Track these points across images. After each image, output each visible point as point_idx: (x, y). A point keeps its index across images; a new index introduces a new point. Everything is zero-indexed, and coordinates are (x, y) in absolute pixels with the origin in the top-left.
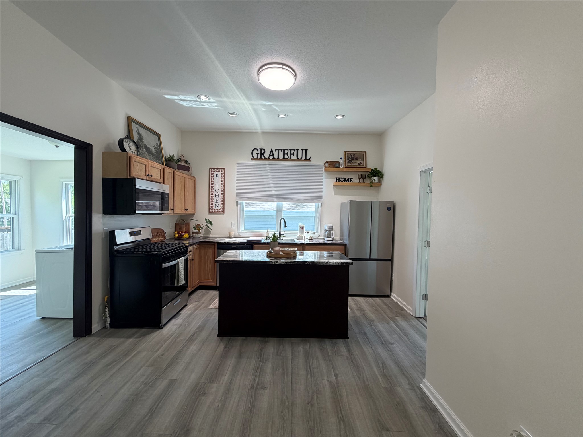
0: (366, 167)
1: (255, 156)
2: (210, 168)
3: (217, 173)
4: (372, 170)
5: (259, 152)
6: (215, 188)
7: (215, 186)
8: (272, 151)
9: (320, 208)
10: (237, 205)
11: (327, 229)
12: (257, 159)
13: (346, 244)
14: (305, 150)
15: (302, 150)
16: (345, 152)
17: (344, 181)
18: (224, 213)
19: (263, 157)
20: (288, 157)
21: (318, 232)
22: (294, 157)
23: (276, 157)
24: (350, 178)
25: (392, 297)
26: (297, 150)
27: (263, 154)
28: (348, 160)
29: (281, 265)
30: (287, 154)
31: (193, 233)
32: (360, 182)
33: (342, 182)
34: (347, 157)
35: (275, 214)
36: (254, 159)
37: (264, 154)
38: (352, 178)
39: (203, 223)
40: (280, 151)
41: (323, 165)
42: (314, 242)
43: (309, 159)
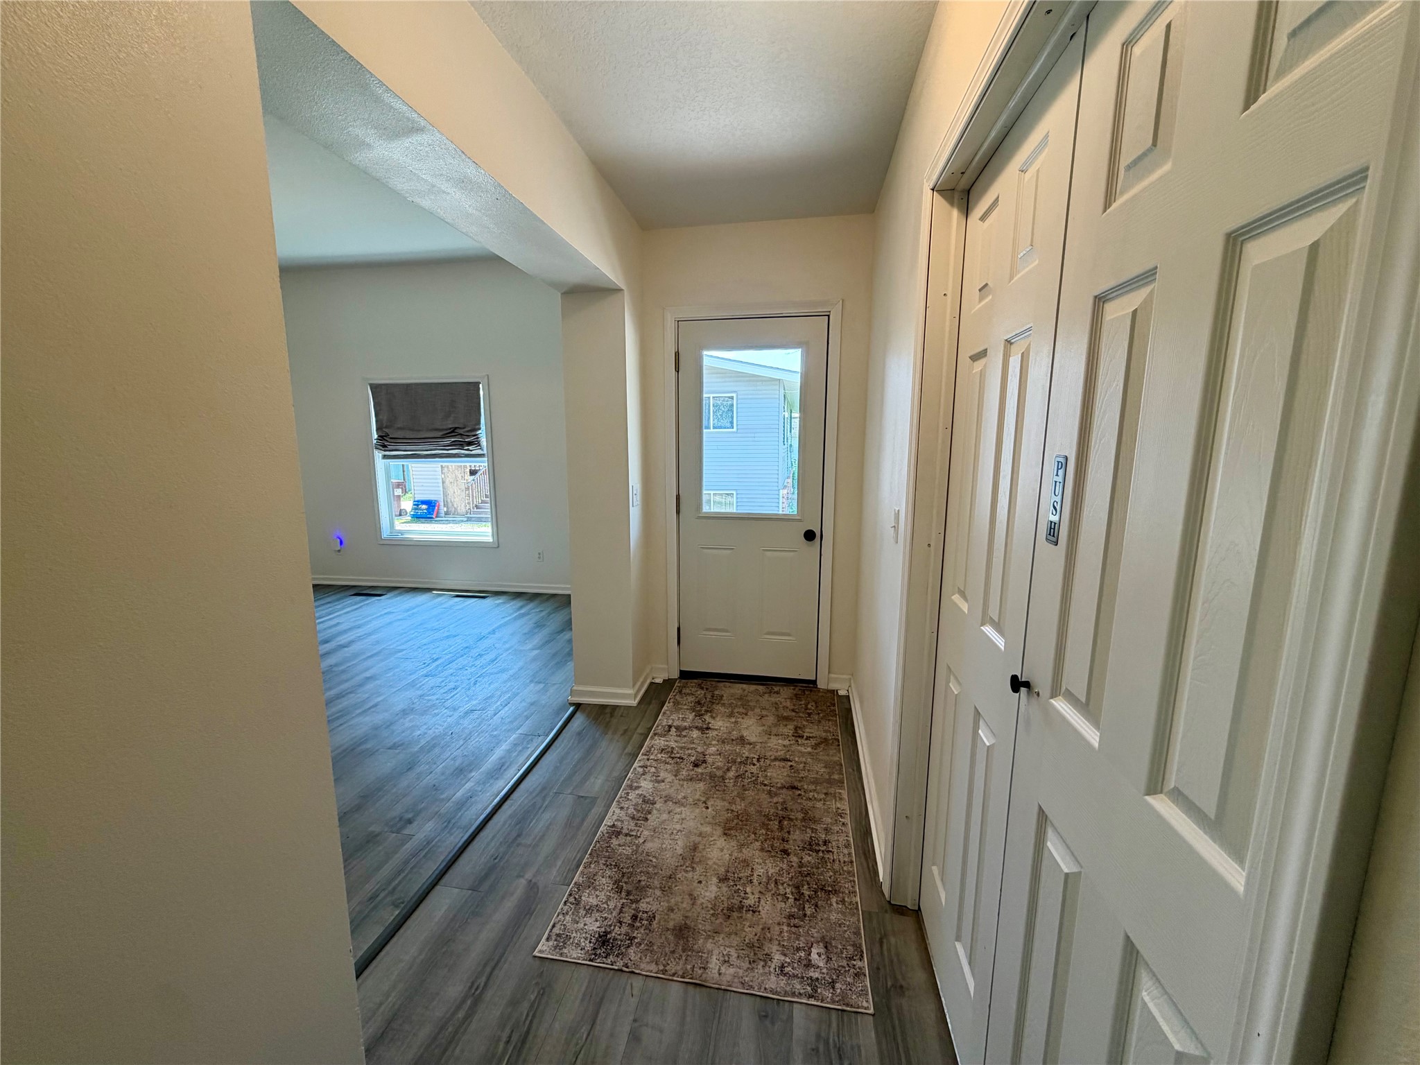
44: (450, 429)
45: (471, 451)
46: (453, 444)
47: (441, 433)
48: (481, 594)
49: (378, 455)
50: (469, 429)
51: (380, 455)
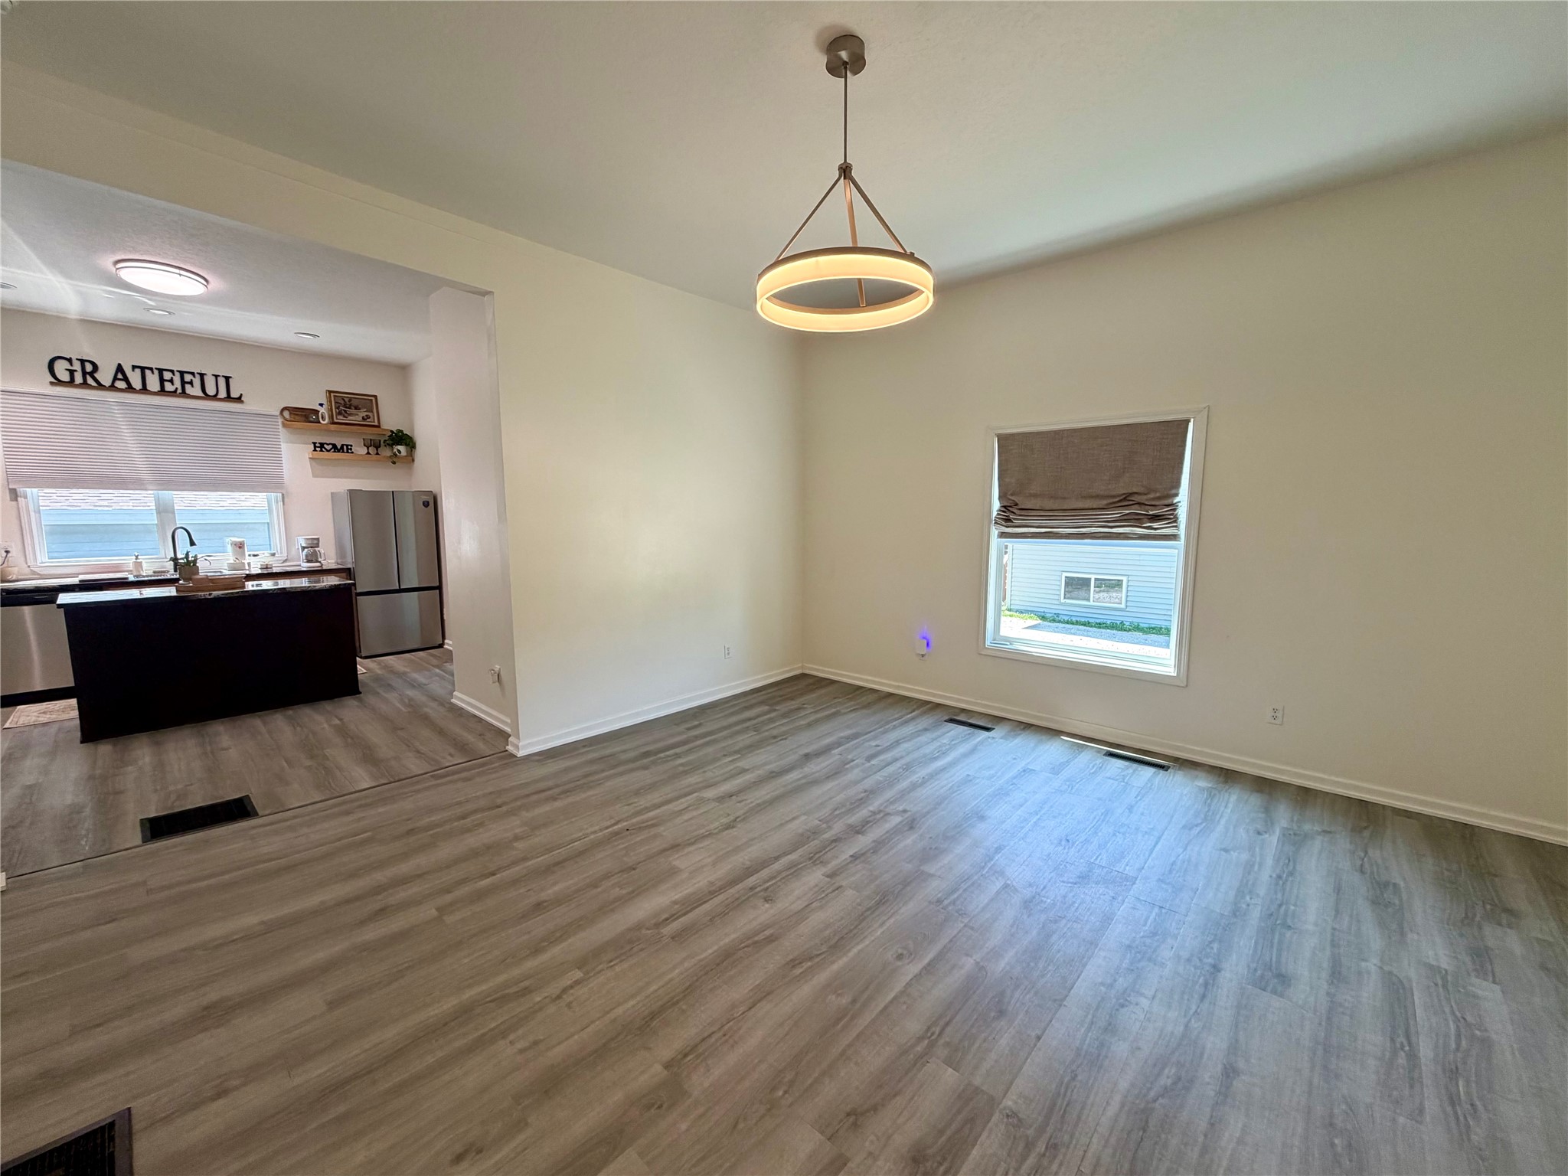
0: (378, 426)
1: (63, 377)
4: (392, 431)
5: (76, 367)
8: (120, 369)
9: (281, 504)
10: (14, 499)
11: (304, 545)
12: (69, 383)
13: (349, 569)
14: (223, 376)
15: (216, 376)
16: (330, 392)
17: (333, 450)
19: (90, 382)
20: (177, 389)
21: (281, 553)
22: (194, 391)
23: (137, 385)
24: (347, 446)
25: (445, 646)
26: (202, 375)
27: (92, 374)
28: (337, 408)
29: (218, 599)
30: (171, 381)
32: (368, 453)
33: (328, 451)
34: (336, 403)
36: (59, 382)
37: (96, 375)
38: (351, 446)
40: (148, 372)
41: (278, 413)
42: (275, 570)
43: (239, 399)
44: (1123, 495)
45: (1156, 529)
46: (1126, 520)
47: (1105, 502)
48: (1161, 762)
50: (1158, 495)
51: (996, 532)
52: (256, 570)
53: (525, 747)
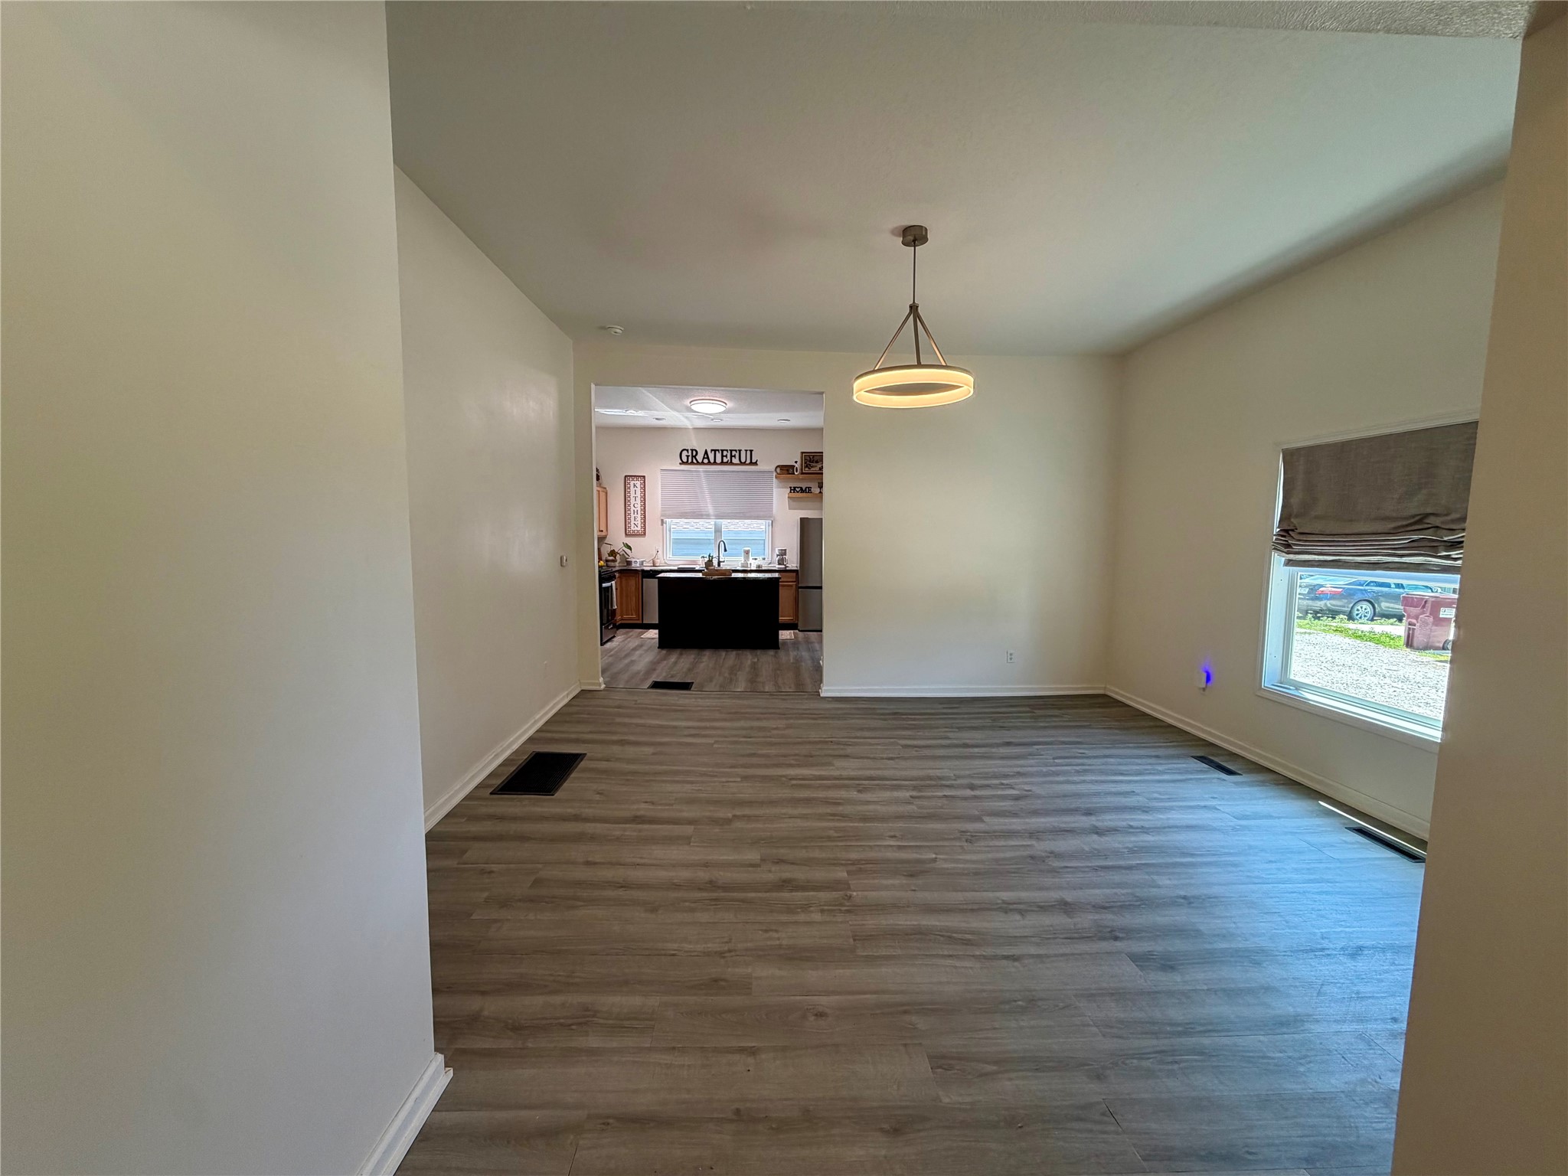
1: (685, 460)
2: (626, 476)
3: (635, 482)
5: (690, 454)
6: (633, 501)
7: (633, 499)
8: (706, 452)
9: (771, 527)
10: (662, 525)
11: (779, 553)
12: (687, 463)
13: (797, 570)
14: (749, 451)
15: (746, 451)
16: (802, 453)
17: (801, 491)
18: (645, 534)
19: (694, 461)
20: (728, 460)
21: (768, 557)
22: (735, 460)
23: (712, 461)
24: (809, 488)
26: (740, 451)
27: (695, 457)
28: (805, 463)
30: (726, 456)
31: (607, 561)
32: (821, 492)
33: (798, 492)
34: (805, 460)
35: (712, 536)
36: (683, 463)
37: (697, 457)
38: (811, 488)
39: (618, 547)
40: (717, 452)
41: (773, 470)
42: (763, 568)
43: (756, 464)
44: (1413, 516)
46: (1415, 547)
47: (1393, 525)
49: (1278, 560)
51: (1283, 559)
52: (754, 568)
53: (826, 691)
